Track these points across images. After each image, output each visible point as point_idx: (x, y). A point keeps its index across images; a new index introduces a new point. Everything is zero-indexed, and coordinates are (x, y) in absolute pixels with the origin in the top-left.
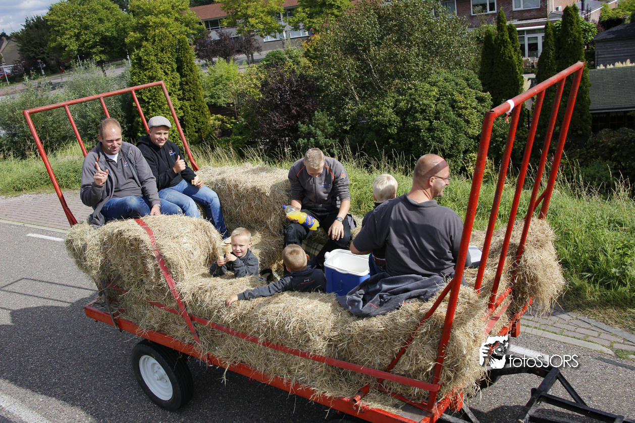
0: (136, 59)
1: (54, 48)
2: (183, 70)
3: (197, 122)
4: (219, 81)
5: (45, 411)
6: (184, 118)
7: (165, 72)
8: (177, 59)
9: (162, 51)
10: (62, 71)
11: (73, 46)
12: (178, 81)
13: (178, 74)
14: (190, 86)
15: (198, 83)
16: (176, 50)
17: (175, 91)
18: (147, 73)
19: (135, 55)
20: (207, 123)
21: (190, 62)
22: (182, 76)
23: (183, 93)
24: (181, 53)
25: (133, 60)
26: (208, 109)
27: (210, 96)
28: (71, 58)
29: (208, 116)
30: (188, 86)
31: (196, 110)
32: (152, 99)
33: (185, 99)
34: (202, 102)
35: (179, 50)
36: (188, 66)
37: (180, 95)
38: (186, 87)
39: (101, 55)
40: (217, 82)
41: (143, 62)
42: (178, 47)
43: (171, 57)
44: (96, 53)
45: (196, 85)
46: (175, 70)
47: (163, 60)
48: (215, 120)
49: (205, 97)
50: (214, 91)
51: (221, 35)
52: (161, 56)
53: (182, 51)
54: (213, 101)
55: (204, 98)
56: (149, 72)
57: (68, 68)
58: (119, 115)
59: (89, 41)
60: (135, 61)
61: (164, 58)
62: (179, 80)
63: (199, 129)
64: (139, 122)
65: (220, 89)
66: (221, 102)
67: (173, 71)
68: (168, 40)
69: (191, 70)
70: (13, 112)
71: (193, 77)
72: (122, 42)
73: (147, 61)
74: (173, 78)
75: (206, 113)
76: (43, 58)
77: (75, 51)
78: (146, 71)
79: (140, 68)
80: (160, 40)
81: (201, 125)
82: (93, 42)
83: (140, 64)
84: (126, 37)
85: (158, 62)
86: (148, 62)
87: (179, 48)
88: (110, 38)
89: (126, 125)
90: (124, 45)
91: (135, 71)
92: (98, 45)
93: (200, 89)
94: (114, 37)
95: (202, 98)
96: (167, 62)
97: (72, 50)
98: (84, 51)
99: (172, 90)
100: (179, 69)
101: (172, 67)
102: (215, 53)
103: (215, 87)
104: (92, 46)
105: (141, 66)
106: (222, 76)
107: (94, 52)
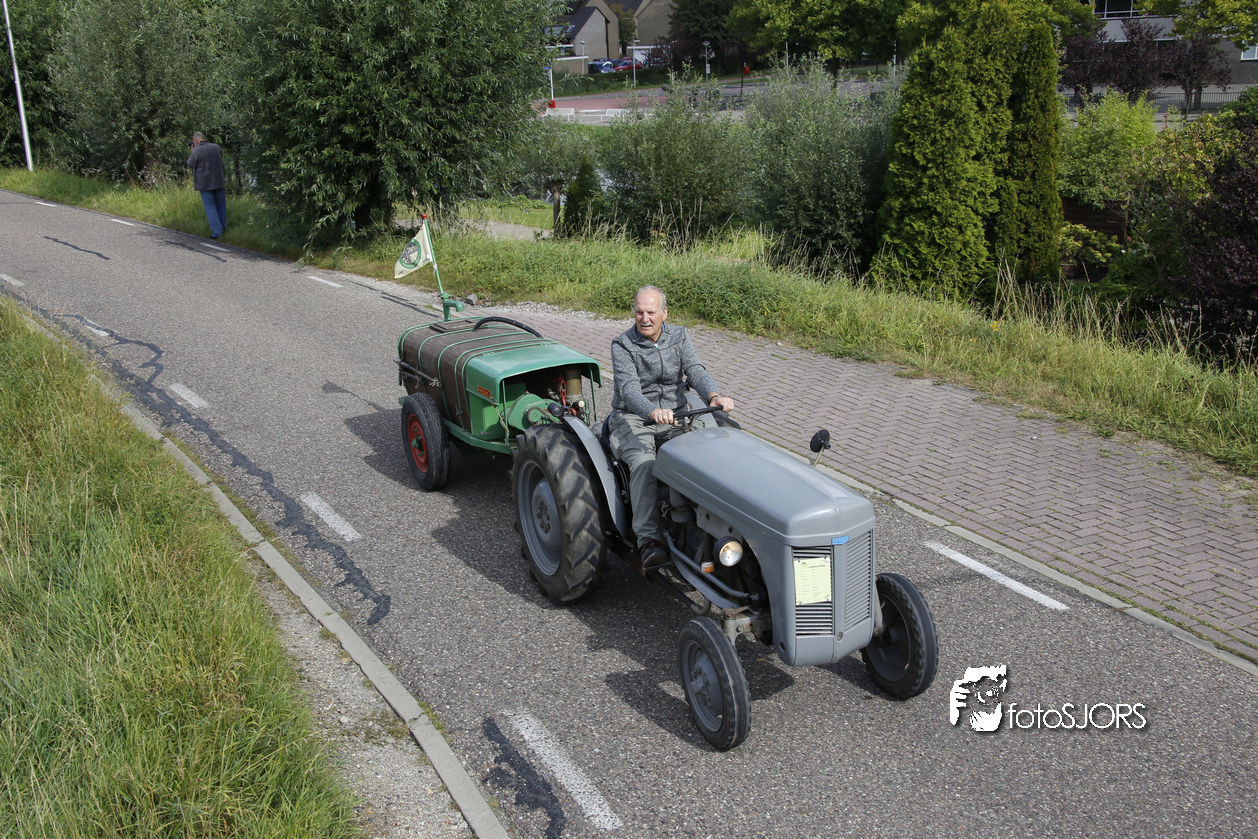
0: (921, 65)
1: (743, 19)
2: (1024, 105)
3: (1026, 232)
4: (1102, 142)
5: (602, 776)
6: (998, 218)
7: (979, 104)
8: (1015, 77)
9: (985, 55)
10: (746, 73)
11: (783, 20)
12: (1006, 129)
13: (1009, 113)
14: (1030, 146)
15: (1053, 140)
16: (1019, 55)
17: (993, 153)
18: (937, 100)
19: (919, 55)
20: (1050, 238)
21: (1043, 89)
22: (1017, 118)
23: (1010, 160)
24: (1029, 63)
25: (913, 67)
26: (1060, 205)
27: (1069, 176)
28: (771, 46)
29: (1056, 223)
30: (1026, 145)
31: (1031, 203)
32: (934, 161)
33: (1012, 175)
34: (1050, 187)
35: (1026, 57)
36: (1037, 97)
37: (1002, 162)
38: (1022, 146)
39: (837, 48)
40: (1096, 143)
41: (936, 73)
42: (1025, 49)
43: (1002, 70)
44: (827, 41)
45: (1047, 144)
46: (1005, 103)
47: (982, 75)
48: (1068, 235)
49: (1060, 176)
50: (1083, 167)
51: (1132, 33)
52: (979, 65)
53: (1032, 58)
54: (1075, 189)
55: (1057, 179)
56: (943, 98)
57: (762, 66)
58: (852, 187)
59: (818, 13)
60: (918, 69)
61: (987, 70)
62: (1009, 127)
63: (1028, 250)
64: (892, 209)
65: (1099, 165)
66: (1095, 194)
67: (999, 104)
68: (1006, 29)
69: (1043, 108)
70: (637, 143)
71: (1044, 126)
72: (888, 22)
73: (945, 73)
74: (995, 120)
75: (1053, 216)
76: (715, 37)
77: (783, 31)
78: (936, 95)
79: (925, 86)
80: (988, 28)
81: (1035, 241)
82: (827, 16)
83: (926, 78)
84: (902, 13)
85: (968, 78)
86: (946, 75)
87: (1027, 52)
88: (865, 11)
89: (863, 210)
90: (893, 30)
91: (912, 91)
92: (836, 24)
93: (1053, 156)
94: (876, 9)
95: (1053, 178)
96: (991, 81)
97: (778, 29)
98: (803, 32)
99: (985, 149)
100: (1014, 102)
101: (1000, 95)
102: (1103, 76)
103: (1087, 157)
104: (822, 24)
105: (928, 81)
106: (1111, 132)
107: (823, 39)
